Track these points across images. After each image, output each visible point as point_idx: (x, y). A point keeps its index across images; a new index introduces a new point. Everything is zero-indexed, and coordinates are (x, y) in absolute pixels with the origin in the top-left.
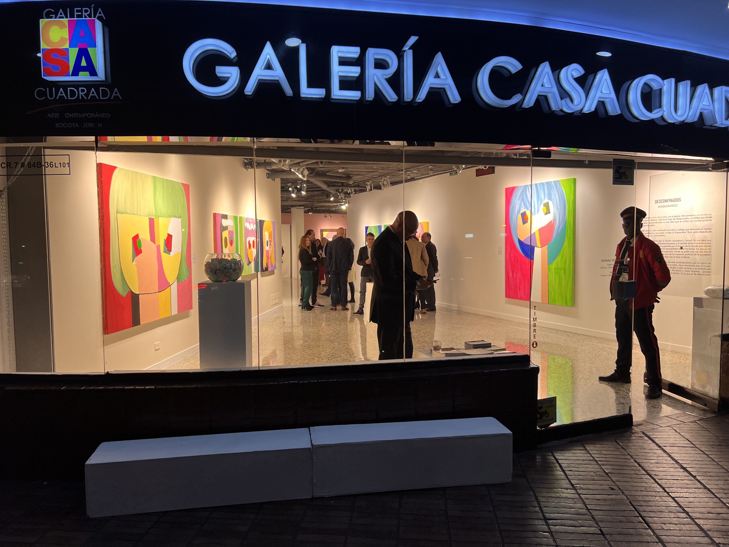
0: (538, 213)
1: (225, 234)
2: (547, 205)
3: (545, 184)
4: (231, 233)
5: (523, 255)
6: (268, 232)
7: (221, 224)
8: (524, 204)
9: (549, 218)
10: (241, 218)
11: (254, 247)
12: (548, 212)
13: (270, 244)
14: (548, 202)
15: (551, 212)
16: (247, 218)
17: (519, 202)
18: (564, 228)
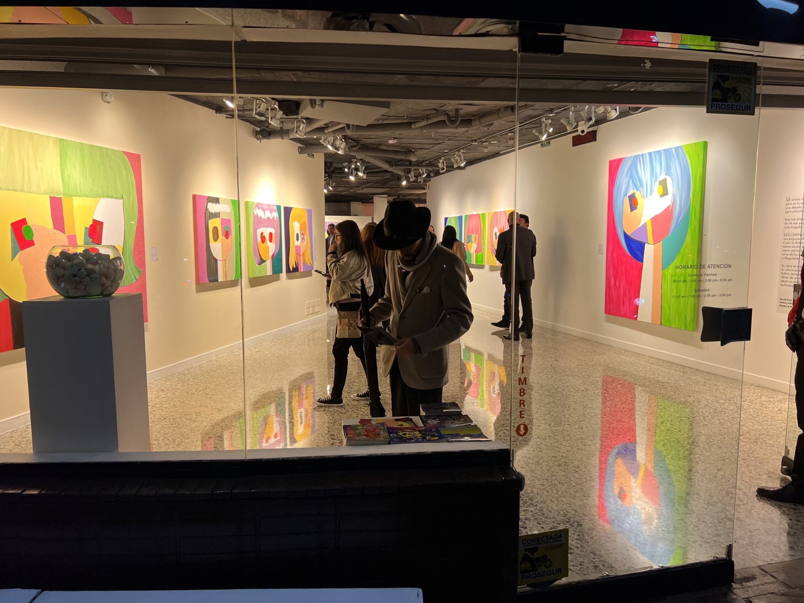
0: (651, 194)
1: (214, 223)
2: (663, 183)
3: (663, 153)
4: (226, 222)
5: (630, 255)
6: (299, 222)
7: (207, 209)
8: (633, 182)
9: (667, 202)
10: (247, 203)
11: (271, 241)
12: (665, 193)
13: (303, 238)
14: (665, 179)
15: (669, 193)
16: (258, 204)
17: (627, 180)
18: (687, 215)
